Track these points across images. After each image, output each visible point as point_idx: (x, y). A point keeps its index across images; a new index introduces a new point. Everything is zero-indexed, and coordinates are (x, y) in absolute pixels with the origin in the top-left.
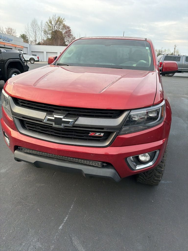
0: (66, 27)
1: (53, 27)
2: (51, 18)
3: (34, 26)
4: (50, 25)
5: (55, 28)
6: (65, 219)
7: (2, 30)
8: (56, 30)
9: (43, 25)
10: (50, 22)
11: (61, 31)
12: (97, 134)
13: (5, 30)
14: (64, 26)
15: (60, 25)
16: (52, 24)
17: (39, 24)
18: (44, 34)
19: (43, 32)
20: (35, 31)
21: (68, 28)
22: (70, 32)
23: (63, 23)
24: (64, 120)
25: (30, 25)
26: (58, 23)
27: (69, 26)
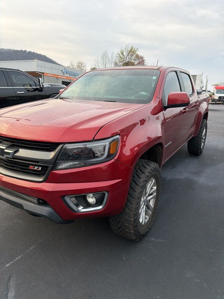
0: (139, 57)
1: (124, 58)
2: (123, 49)
3: (105, 58)
4: (122, 56)
5: (127, 59)
6: (17, 259)
7: (72, 65)
8: (128, 61)
9: (114, 57)
10: (121, 53)
11: (134, 62)
12: (36, 168)
13: (75, 64)
14: (138, 57)
15: (132, 55)
16: (123, 55)
17: (110, 56)
18: (115, 66)
19: (113, 64)
20: (105, 64)
21: (142, 58)
22: (143, 63)
23: (136, 53)
24: (6, 151)
25: (100, 59)
26: (131, 53)
27: (143, 56)
